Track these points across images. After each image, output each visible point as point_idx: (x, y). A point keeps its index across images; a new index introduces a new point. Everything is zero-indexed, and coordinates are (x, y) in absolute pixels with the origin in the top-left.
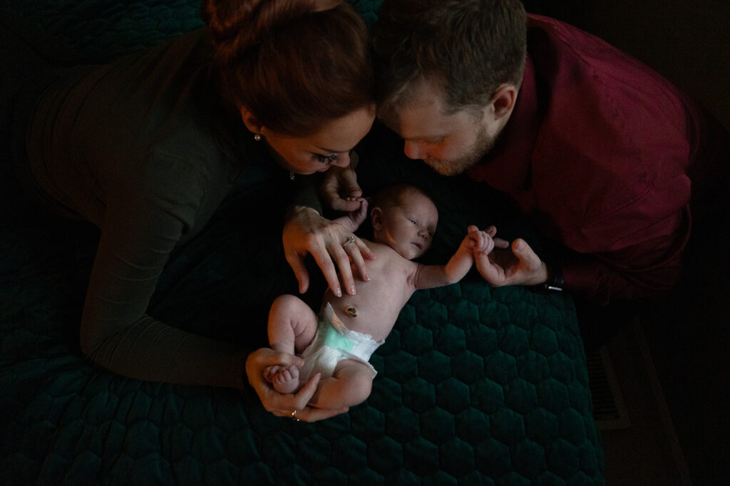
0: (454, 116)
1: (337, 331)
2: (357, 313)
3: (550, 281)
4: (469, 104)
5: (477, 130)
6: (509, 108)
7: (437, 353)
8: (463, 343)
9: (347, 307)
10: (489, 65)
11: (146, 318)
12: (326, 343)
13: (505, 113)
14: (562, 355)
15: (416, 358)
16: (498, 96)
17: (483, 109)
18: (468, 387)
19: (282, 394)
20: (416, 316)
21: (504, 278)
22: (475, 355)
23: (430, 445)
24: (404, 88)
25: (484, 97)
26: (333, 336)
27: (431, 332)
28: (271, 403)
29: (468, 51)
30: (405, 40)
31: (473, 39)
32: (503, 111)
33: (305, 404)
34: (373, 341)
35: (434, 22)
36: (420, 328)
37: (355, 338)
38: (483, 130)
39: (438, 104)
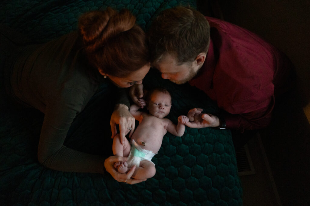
0: (180, 66)
1: (138, 150)
2: (145, 144)
3: (221, 126)
4: (187, 61)
5: (190, 70)
6: (203, 62)
7: (178, 156)
8: (188, 151)
9: (141, 142)
10: (194, 48)
11: (63, 147)
12: (134, 155)
13: (201, 64)
14: (226, 154)
15: (170, 158)
16: (198, 58)
17: (192, 63)
18: (190, 168)
19: (121, 173)
20: (170, 142)
21: (200, 126)
22: (192, 156)
23: (176, 192)
24: (161, 57)
25: (193, 59)
26: (137, 152)
27: (175, 147)
28: (117, 177)
29: (186, 44)
30: (161, 39)
31: (188, 39)
32: (200, 63)
33: (130, 177)
34: (153, 153)
35: (172, 33)
36: (171, 146)
37: (146, 152)
38: (192, 70)
39: (174, 62)
